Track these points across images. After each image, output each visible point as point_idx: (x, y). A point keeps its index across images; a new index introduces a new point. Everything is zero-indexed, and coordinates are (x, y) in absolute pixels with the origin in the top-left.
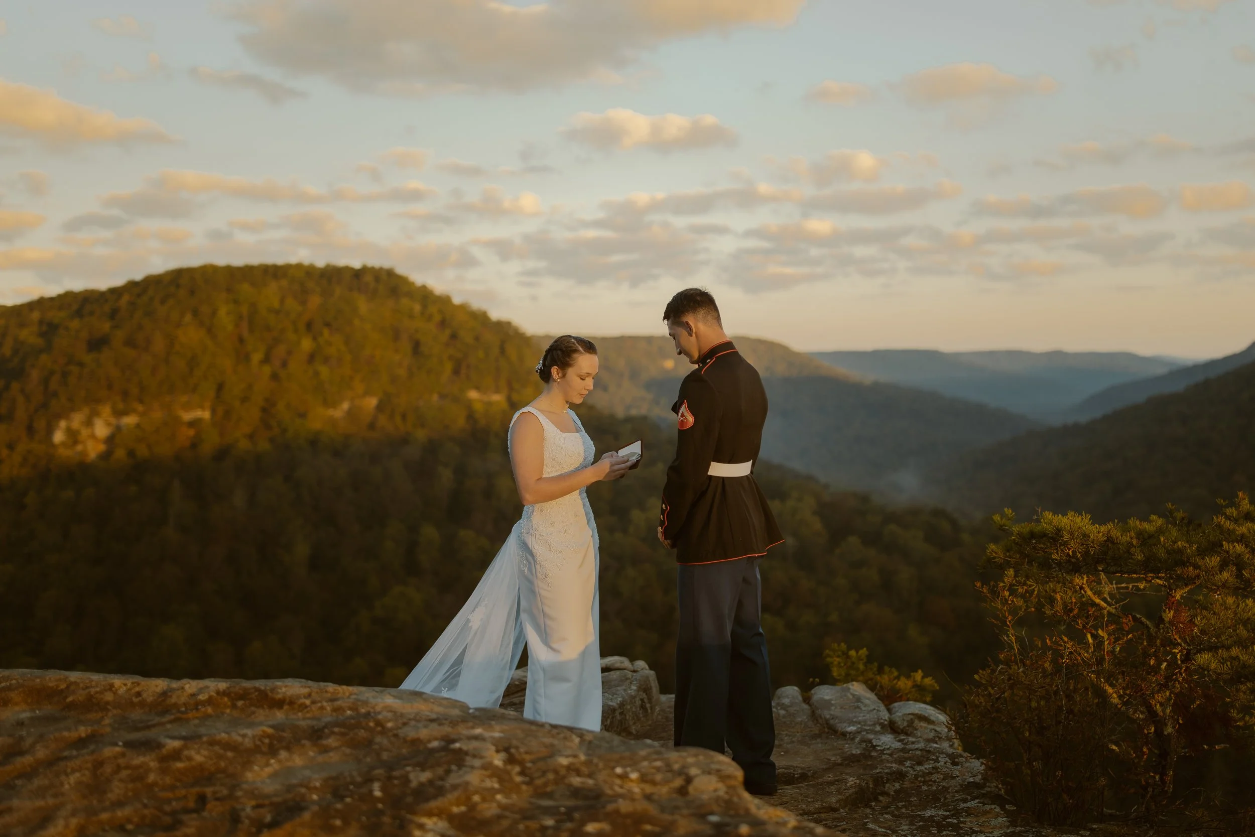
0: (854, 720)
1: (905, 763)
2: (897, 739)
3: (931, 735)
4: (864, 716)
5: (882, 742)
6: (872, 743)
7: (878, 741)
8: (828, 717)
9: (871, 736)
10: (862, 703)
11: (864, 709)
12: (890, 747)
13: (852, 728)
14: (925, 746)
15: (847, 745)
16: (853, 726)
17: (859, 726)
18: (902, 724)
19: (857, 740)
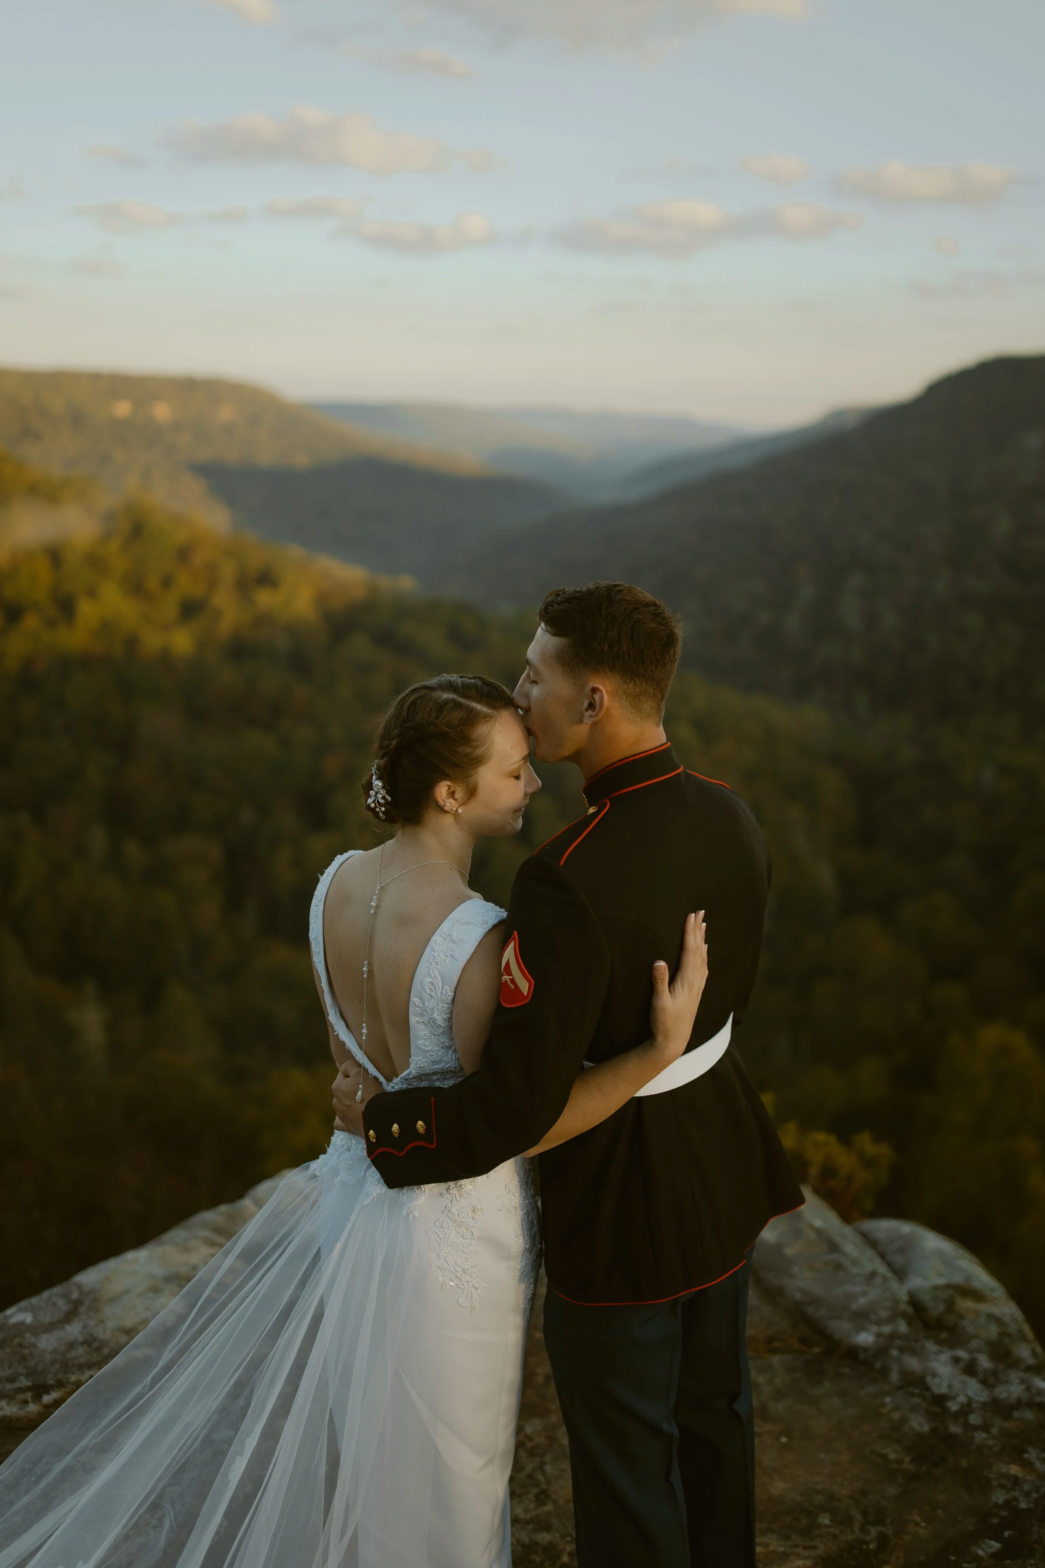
0: (854, 1307)
1: (1026, 1456)
2: (962, 1365)
3: (993, 1331)
4: (865, 1294)
5: (945, 1384)
6: (928, 1389)
7: (937, 1380)
8: (798, 1296)
9: (913, 1363)
10: (845, 1254)
11: (854, 1270)
12: (970, 1401)
13: (865, 1338)
14: (1028, 1389)
15: (888, 1399)
16: (864, 1329)
17: (874, 1328)
18: (936, 1309)
19: (894, 1376)
